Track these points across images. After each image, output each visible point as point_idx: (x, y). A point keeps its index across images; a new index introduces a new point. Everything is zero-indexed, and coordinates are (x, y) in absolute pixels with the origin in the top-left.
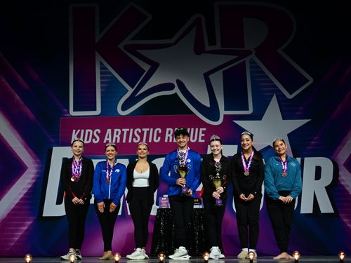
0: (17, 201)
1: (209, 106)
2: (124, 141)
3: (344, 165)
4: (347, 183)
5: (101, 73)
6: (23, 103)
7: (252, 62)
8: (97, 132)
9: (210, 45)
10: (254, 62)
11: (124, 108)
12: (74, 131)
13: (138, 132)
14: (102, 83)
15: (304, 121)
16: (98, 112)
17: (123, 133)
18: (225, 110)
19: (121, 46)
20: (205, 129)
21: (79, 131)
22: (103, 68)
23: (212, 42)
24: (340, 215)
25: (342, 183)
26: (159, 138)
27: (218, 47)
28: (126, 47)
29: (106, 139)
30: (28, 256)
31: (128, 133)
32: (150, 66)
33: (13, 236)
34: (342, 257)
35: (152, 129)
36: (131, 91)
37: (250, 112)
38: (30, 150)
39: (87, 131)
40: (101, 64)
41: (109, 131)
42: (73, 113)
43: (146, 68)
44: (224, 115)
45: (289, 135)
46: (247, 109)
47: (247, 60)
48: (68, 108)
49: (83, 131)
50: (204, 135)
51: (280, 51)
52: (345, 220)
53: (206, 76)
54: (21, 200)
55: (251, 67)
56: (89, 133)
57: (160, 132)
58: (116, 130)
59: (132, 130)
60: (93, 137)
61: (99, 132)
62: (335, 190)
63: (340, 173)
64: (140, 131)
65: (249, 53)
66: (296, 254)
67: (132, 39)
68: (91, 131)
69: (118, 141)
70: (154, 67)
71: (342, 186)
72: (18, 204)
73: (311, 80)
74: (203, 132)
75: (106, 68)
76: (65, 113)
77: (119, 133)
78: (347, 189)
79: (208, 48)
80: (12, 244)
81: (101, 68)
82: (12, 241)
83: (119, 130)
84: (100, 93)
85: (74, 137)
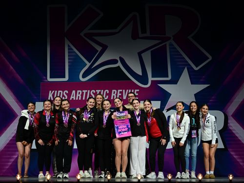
0: (11, 138)
1: (141, 75)
2: (84, 99)
3: (232, 116)
4: (234, 128)
5: (69, 52)
6: (15, 72)
7: (171, 45)
8: (66, 93)
9: (142, 33)
10: (172, 45)
11: (84, 76)
12: (50, 91)
13: (93, 92)
14: (69, 59)
15: (206, 86)
16: (66, 79)
17: (83, 93)
18: (152, 77)
19: (82, 34)
20: (138, 90)
21: (53, 91)
22: (70, 49)
23: (144, 31)
24: (229, 149)
25: (231, 128)
26: (107, 97)
27: (148, 34)
28: (86, 35)
29: (72, 97)
30: (18, 176)
31: (87, 93)
32: (101, 48)
33: (8, 162)
34: (231, 178)
35: (102, 91)
36: (88, 64)
37: (169, 78)
38: (20, 104)
39: (59, 92)
40: (69, 46)
41: (74, 92)
42: (49, 79)
43: (99, 49)
44: (152, 81)
45: (195, 95)
46: (167, 76)
47: (167, 43)
48: (46, 76)
49: (56, 91)
50: (137, 94)
51: (190, 38)
52: (232, 153)
53: (140, 54)
54: (13, 137)
55: (170, 48)
56: (60, 93)
57: (108, 92)
58: (78, 91)
59: (89, 91)
60: (63, 96)
61: (67, 92)
62: (225, 133)
63: (229, 121)
64: (94, 92)
65: (169, 38)
66: (200, 175)
67: (89, 29)
68: (61, 92)
69: (80, 99)
70: (104, 48)
71: (230, 130)
72: (11, 140)
73: (210, 58)
74: (137, 92)
75: (72, 49)
76: (44, 79)
77: (81, 93)
78: (234, 132)
79: (141, 35)
80: (7, 167)
81: (69, 49)
82: (7, 165)
83: (81, 91)
84: (68, 66)
85: (50, 95)
